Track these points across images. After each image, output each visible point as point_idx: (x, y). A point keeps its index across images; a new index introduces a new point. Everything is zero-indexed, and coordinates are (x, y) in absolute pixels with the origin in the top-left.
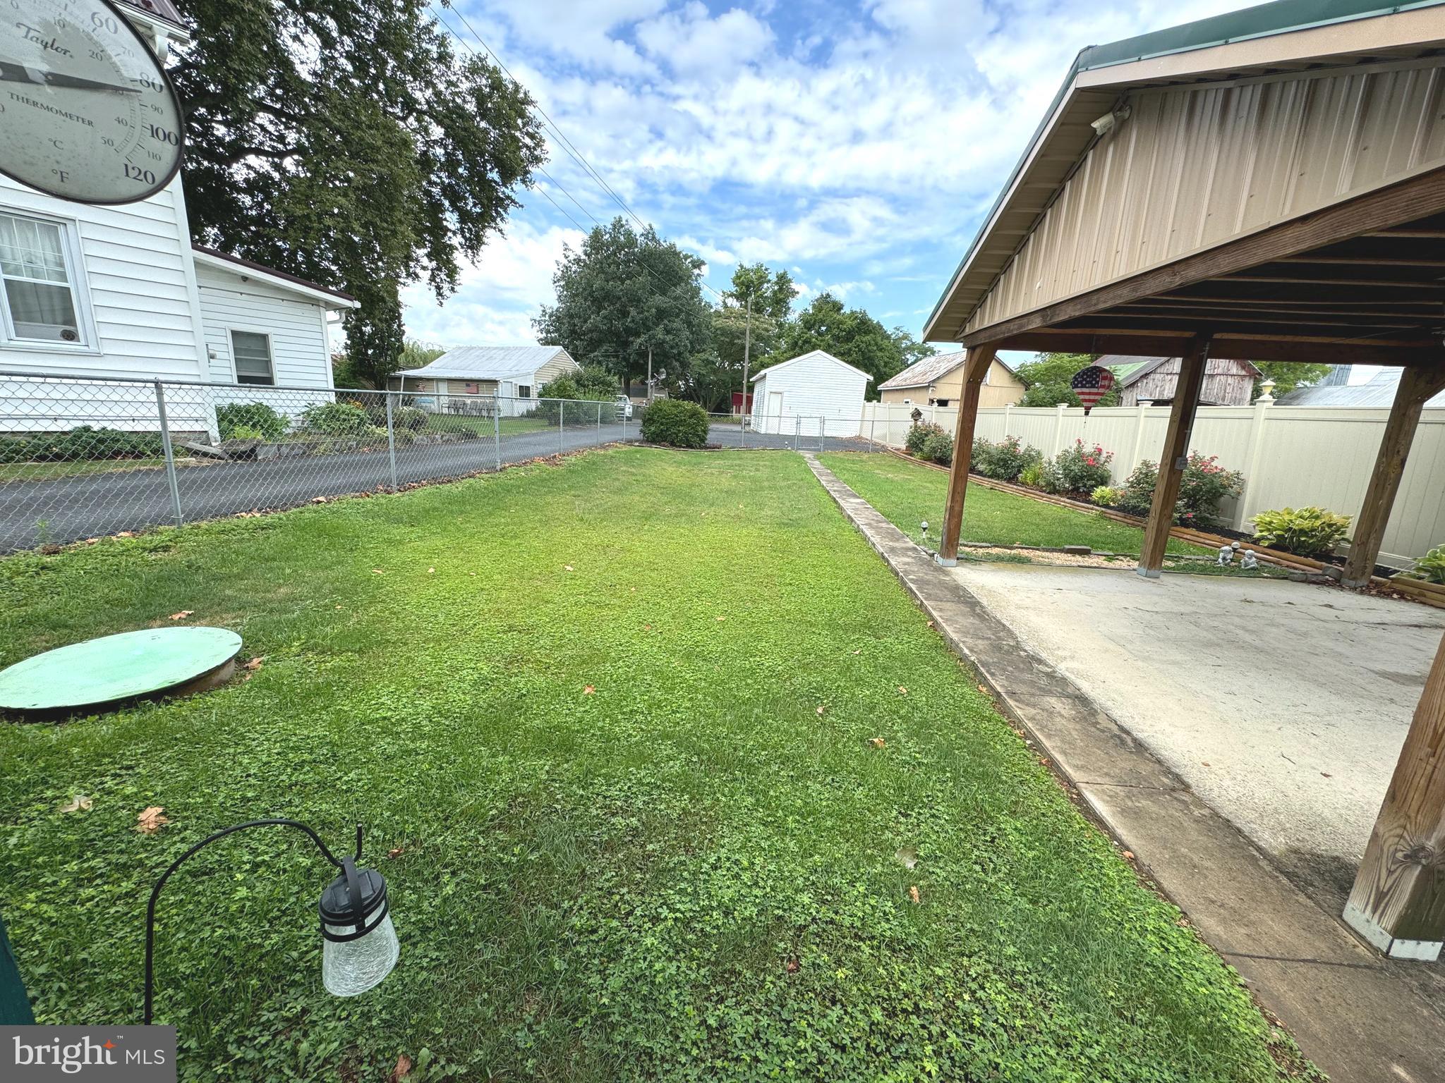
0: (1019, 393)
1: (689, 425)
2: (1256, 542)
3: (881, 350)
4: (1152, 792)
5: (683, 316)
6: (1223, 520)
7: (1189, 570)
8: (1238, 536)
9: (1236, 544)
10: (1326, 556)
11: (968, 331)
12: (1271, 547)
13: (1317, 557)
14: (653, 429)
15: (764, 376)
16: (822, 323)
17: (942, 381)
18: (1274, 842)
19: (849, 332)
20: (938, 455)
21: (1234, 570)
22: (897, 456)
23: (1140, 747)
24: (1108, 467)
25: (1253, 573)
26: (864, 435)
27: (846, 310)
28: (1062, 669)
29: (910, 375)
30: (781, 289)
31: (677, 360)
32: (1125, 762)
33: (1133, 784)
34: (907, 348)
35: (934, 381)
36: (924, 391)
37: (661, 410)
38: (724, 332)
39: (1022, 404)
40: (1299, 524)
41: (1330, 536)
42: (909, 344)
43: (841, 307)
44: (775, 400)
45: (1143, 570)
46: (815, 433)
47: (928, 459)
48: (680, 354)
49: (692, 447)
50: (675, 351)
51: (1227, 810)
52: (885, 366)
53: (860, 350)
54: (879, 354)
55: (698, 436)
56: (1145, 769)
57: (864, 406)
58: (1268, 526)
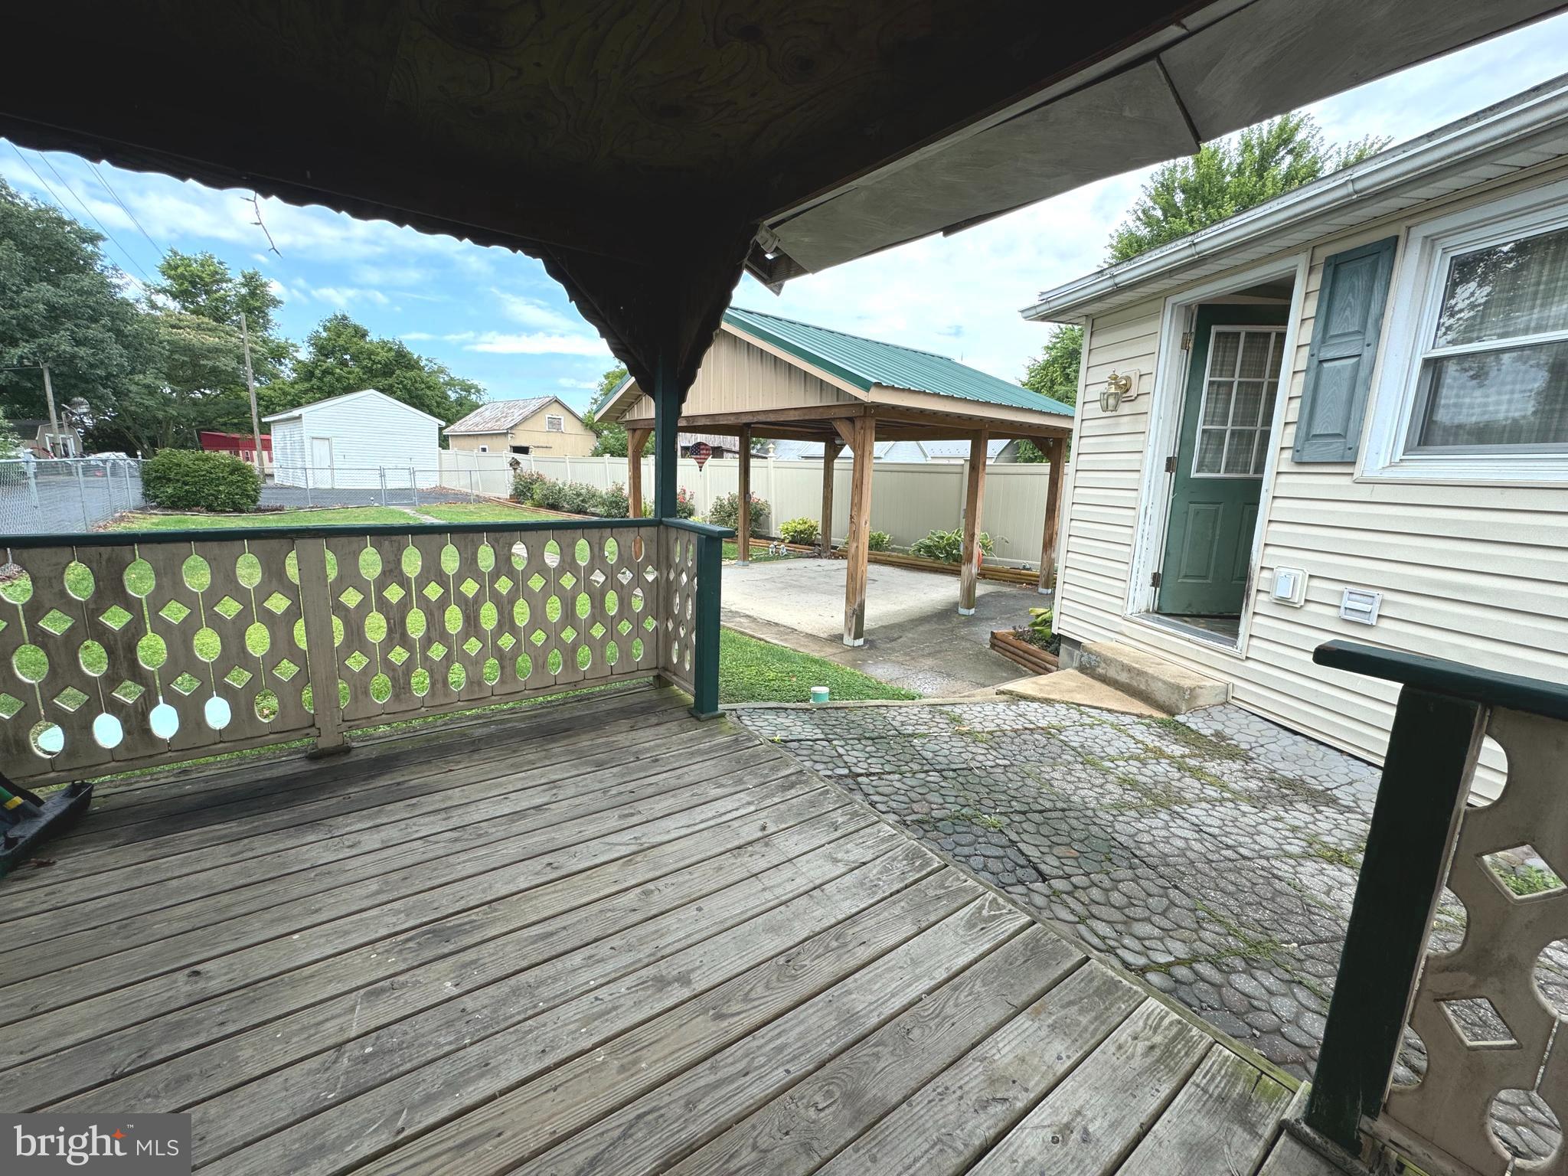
0: (590, 442)
1: (232, 483)
2: (783, 541)
3: (429, 388)
4: (787, 634)
5: (106, 320)
6: (763, 531)
7: (758, 560)
8: (774, 539)
9: (776, 543)
10: (812, 544)
11: (628, 418)
12: (790, 542)
13: (809, 545)
14: (170, 491)
15: (300, 417)
16: (346, 350)
17: (520, 428)
18: (825, 635)
19: (386, 365)
20: (550, 501)
21: (777, 557)
22: (503, 505)
23: (777, 624)
24: (693, 502)
25: (786, 557)
26: (444, 485)
27: (373, 337)
28: (733, 608)
29: (478, 419)
30: (253, 294)
31: (105, 387)
32: (776, 629)
33: (780, 633)
34: (446, 384)
35: (512, 428)
36: (503, 437)
37: (178, 465)
38: (176, 347)
39: (597, 453)
40: (800, 527)
41: (812, 533)
42: (447, 379)
43: (364, 335)
44: (321, 448)
45: (741, 563)
46: (406, 484)
47: (540, 506)
48: (109, 376)
49: (242, 511)
50: (101, 372)
51: (810, 632)
52: (438, 407)
53: (405, 387)
54: (429, 393)
55: (248, 496)
56: (782, 629)
57: (440, 454)
58: (787, 531)
